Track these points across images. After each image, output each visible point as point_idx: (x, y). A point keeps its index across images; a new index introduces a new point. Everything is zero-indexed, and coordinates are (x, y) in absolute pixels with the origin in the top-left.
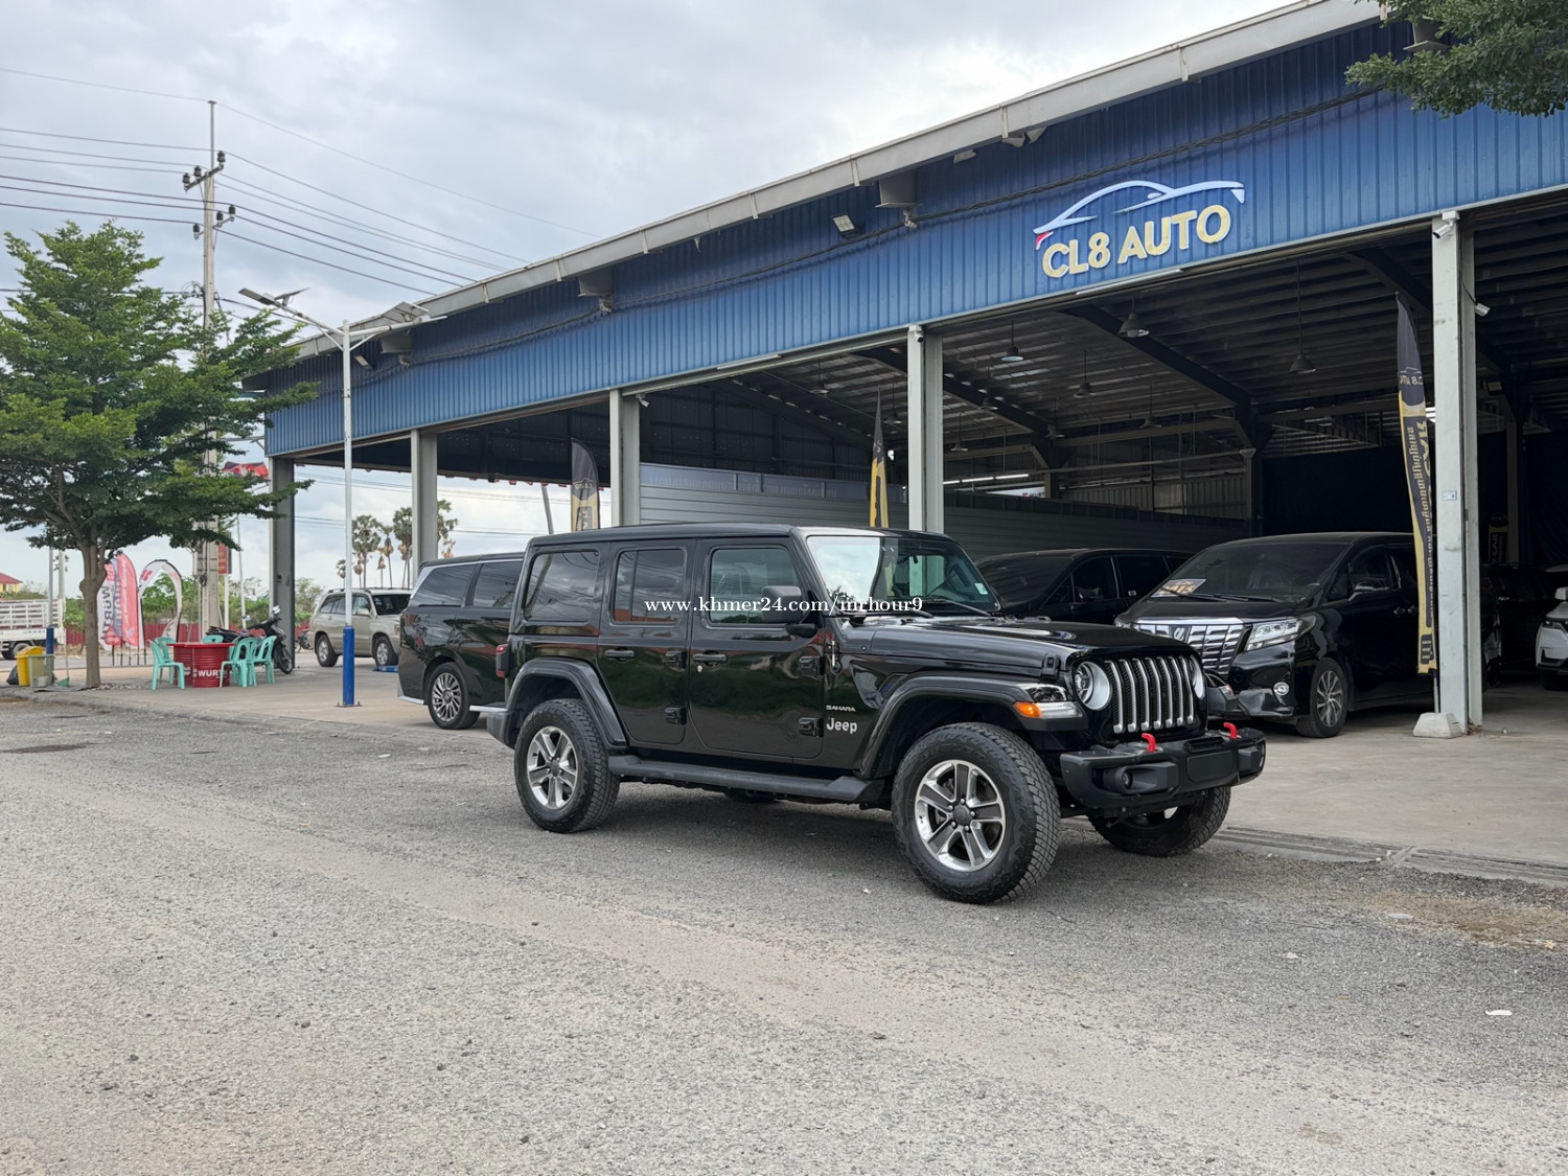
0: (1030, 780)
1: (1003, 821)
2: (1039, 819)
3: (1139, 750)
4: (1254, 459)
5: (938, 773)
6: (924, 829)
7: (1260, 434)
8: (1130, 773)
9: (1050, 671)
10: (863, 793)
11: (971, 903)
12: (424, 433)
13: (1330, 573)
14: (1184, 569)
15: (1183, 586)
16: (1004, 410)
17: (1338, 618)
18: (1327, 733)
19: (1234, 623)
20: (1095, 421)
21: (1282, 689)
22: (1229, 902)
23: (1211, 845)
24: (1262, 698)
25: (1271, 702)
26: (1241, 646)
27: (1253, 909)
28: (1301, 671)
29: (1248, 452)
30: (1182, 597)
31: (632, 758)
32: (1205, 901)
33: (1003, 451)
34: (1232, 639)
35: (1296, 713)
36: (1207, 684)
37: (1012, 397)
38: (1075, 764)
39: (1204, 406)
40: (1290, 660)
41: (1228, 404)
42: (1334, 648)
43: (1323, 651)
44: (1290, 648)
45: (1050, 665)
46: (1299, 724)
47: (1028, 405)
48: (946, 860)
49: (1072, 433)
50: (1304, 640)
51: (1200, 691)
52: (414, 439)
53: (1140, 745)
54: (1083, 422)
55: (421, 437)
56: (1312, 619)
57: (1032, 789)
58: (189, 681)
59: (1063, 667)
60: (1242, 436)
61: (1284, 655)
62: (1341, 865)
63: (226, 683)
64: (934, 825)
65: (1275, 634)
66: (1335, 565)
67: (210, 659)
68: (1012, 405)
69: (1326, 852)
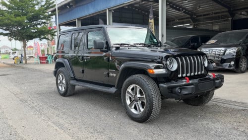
0: (152, 91)
1: (145, 101)
2: (154, 101)
3: (184, 82)
4: (232, 20)
5: (131, 88)
6: (128, 102)
7: (232, 15)
8: (181, 89)
9: (159, 60)
10: (116, 92)
11: (139, 122)
12: (78, 19)
13: (244, 38)
14: (213, 38)
15: (212, 41)
16: (184, 12)
17: (246, 47)
18: (242, 72)
19: (223, 49)
20: (202, 14)
21: (233, 63)
22: (210, 123)
23: (210, 103)
24: (228, 65)
25: (230, 66)
26: (224, 54)
27: (216, 126)
28: (237, 59)
29: (230, 19)
30: (212, 44)
31: (75, 81)
32: (203, 122)
33: (185, 20)
34: (222, 52)
35: (236, 68)
36: (209, 63)
37: (186, 10)
38: (163, 87)
39: (222, 10)
40: (235, 57)
41: (227, 10)
42: (245, 54)
43: (242, 54)
44: (235, 54)
45: (159, 59)
46: (236, 70)
47: (189, 11)
48: (133, 110)
49: (197, 16)
50: (238, 53)
51: (206, 65)
52: (77, 20)
53: (184, 80)
54: (199, 14)
55: (78, 20)
56: (240, 48)
57: (152, 93)
58: (41, 63)
59: (164, 59)
60: (229, 15)
61: (233, 56)
62: (243, 110)
63: (47, 63)
64: (131, 100)
65: (232, 51)
66: (245, 36)
67: (44, 59)
68: (186, 11)
69: (240, 106)
